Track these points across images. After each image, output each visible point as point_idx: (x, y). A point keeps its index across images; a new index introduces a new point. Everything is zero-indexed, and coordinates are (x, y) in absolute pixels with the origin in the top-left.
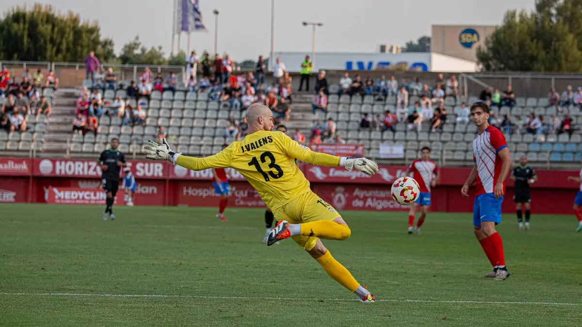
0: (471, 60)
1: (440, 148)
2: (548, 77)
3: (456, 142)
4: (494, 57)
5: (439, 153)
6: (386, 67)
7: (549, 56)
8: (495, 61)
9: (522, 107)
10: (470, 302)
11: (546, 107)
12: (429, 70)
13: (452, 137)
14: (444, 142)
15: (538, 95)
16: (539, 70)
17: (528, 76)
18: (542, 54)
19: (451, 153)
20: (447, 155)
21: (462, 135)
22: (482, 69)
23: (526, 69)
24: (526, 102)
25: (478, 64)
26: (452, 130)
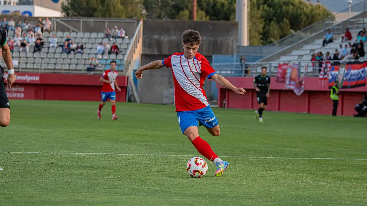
0: (58, 10)
1: (40, 62)
2: (104, 20)
3: (50, 58)
4: (72, 8)
5: (39, 65)
6: (8, 14)
7: (103, 8)
8: (72, 11)
9: (89, 38)
10: (65, 153)
11: (102, 38)
12: (33, 16)
13: (47, 56)
14: (42, 58)
15: (98, 31)
16: (98, 17)
17: (92, 20)
18: (100, 7)
19: (46, 65)
20: (44, 66)
21: (53, 55)
22: (64, 16)
23: (90, 16)
24: (91, 35)
25: (62, 13)
26: (47, 51)
